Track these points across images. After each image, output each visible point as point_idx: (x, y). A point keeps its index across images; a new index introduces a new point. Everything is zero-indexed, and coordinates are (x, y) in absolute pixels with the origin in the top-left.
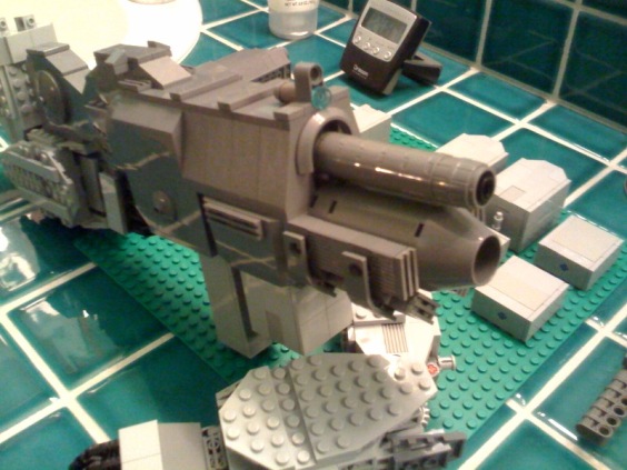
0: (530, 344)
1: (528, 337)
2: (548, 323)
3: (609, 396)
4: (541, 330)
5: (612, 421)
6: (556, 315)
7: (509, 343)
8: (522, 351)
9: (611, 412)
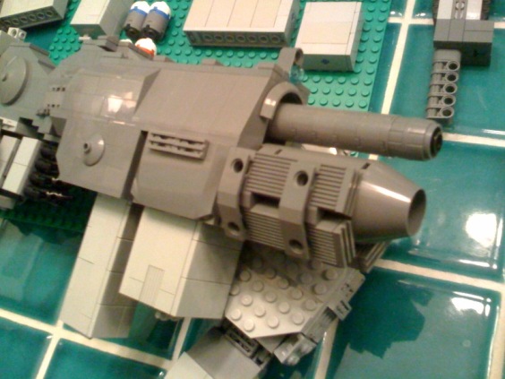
0: (357, 69)
1: (353, 65)
2: (362, 41)
3: (437, 81)
4: (360, 52)
5: (450, 89)
6: (364, 31)
7: (342, 79)
8: (354, 80)
9: (447, 83)
